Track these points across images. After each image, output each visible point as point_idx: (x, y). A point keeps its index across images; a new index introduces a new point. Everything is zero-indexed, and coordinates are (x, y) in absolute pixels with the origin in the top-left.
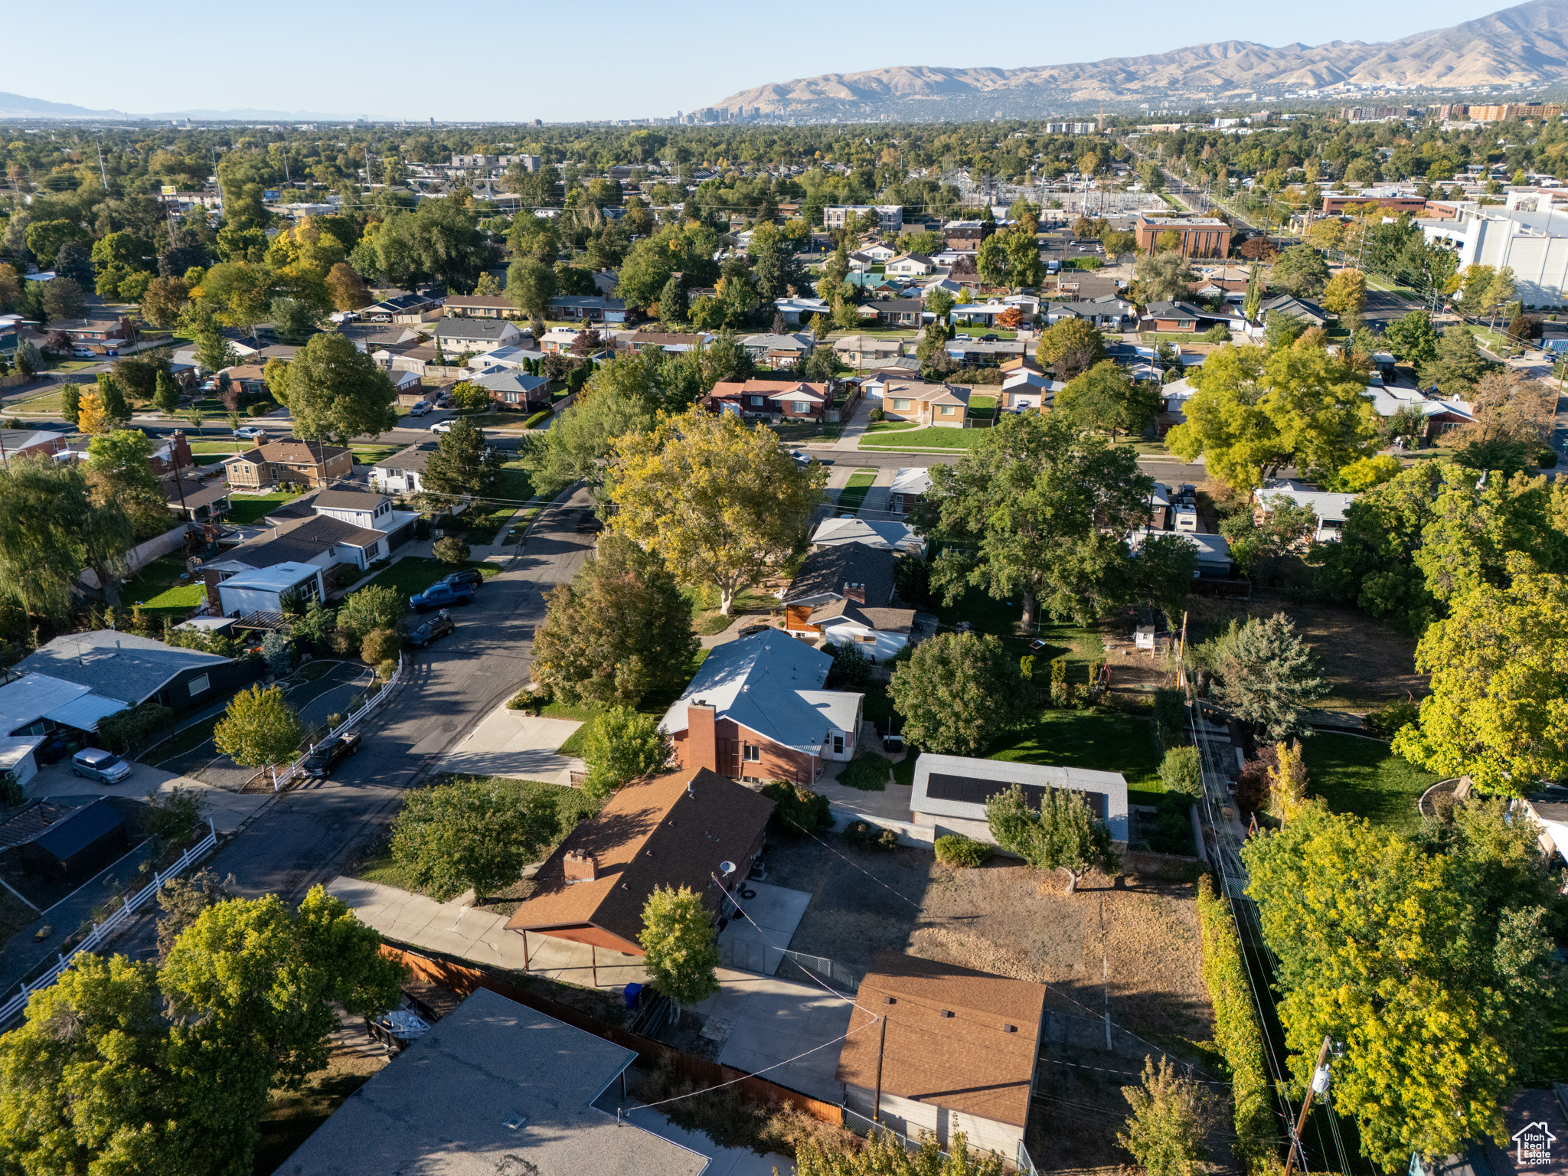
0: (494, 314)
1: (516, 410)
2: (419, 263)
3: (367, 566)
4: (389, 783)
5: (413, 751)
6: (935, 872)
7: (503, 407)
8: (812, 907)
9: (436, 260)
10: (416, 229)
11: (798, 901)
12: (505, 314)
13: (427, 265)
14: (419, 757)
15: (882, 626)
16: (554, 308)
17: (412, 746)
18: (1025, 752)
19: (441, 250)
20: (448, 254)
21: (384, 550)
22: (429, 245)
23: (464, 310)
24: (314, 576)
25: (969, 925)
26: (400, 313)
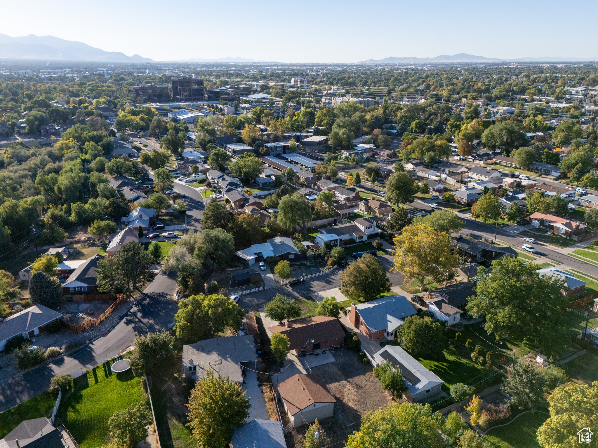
0: (509, 165)
1: (463, 205)
2: (496, 142)
3: (357, 241)
4: (299, 293)
5: (312, 289)
6: (368, 374)
7: (459, 203)
8: (333, 363)
9: (502, 142)
10: (498, 130)
11: (332, 359)
12: (514, 166)
13: (498, 143)
14: (311, 290)
15: (443, 311)
16: (532, 167)
17: (312, 287)
18: (440, 365)
19: (505, 138)
20: (507, 139)
21: (365, 238)
22: (501, 137)
23: (500, 162)
24: (337, 240)
25: (357, 388)
26: (478, 160)
